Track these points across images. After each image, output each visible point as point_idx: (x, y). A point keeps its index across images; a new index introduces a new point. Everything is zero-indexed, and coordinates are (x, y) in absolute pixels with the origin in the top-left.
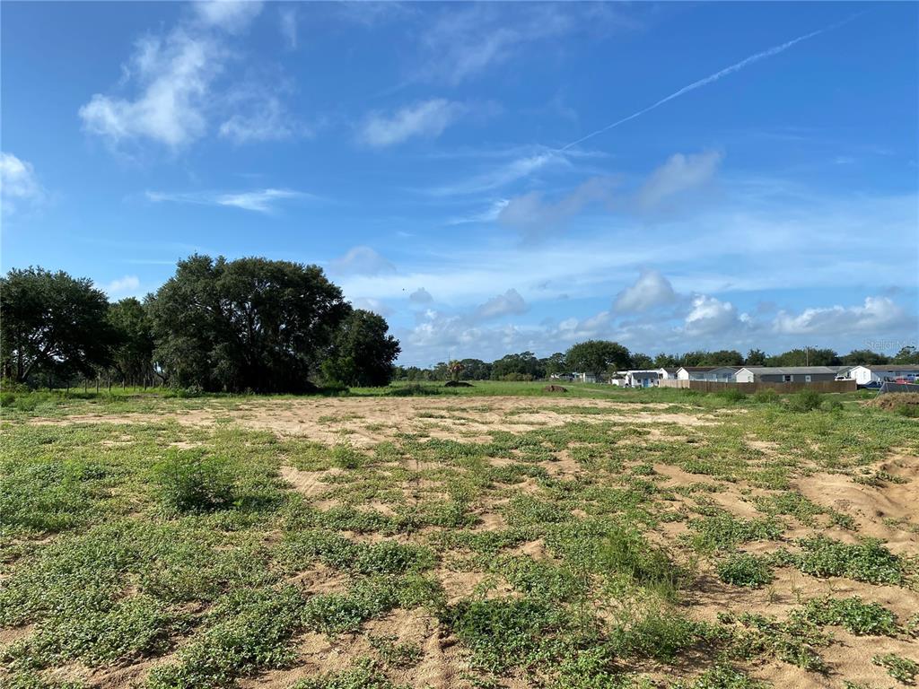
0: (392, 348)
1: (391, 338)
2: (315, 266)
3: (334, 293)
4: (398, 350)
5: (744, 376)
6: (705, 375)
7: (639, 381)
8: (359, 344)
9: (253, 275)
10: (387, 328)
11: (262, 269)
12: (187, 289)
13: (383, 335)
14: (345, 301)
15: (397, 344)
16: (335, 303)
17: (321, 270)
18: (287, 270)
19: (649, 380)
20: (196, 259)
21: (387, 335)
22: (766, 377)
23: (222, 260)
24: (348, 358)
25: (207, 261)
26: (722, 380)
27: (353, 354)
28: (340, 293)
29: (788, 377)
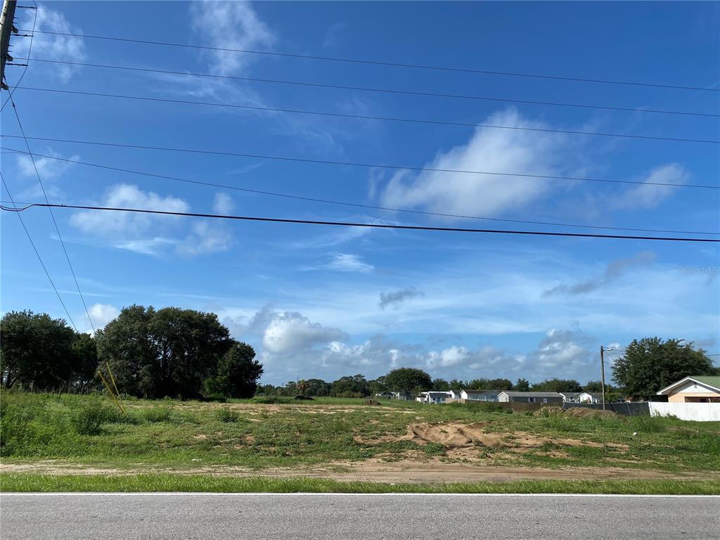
0: (257, 370)
1: (257, 362)
2: (213, 314)
3: (224, 332)
4: (262, 372)
5: (503, 397)
6: (479, 396)
7: (434, 399)
8: (233, 366)
9: (171, 319)
10: (254, 355)
11: (179, 316)
12: (127, 328)
13: (251, 360)
14: (230, 337)
15: (261, 367)
16: (224, 339)
17: (216, 316)
18: (194, 317)
19: (441, 399)
20: (134, 308)
21: (254, 360)
22: (516, 399)
23: (151, 308)
24: (225, 377)
25: (142, 309)
26: (489, 400)
27: (228, 374)
28: (227, 332)
29: (532, 399)
